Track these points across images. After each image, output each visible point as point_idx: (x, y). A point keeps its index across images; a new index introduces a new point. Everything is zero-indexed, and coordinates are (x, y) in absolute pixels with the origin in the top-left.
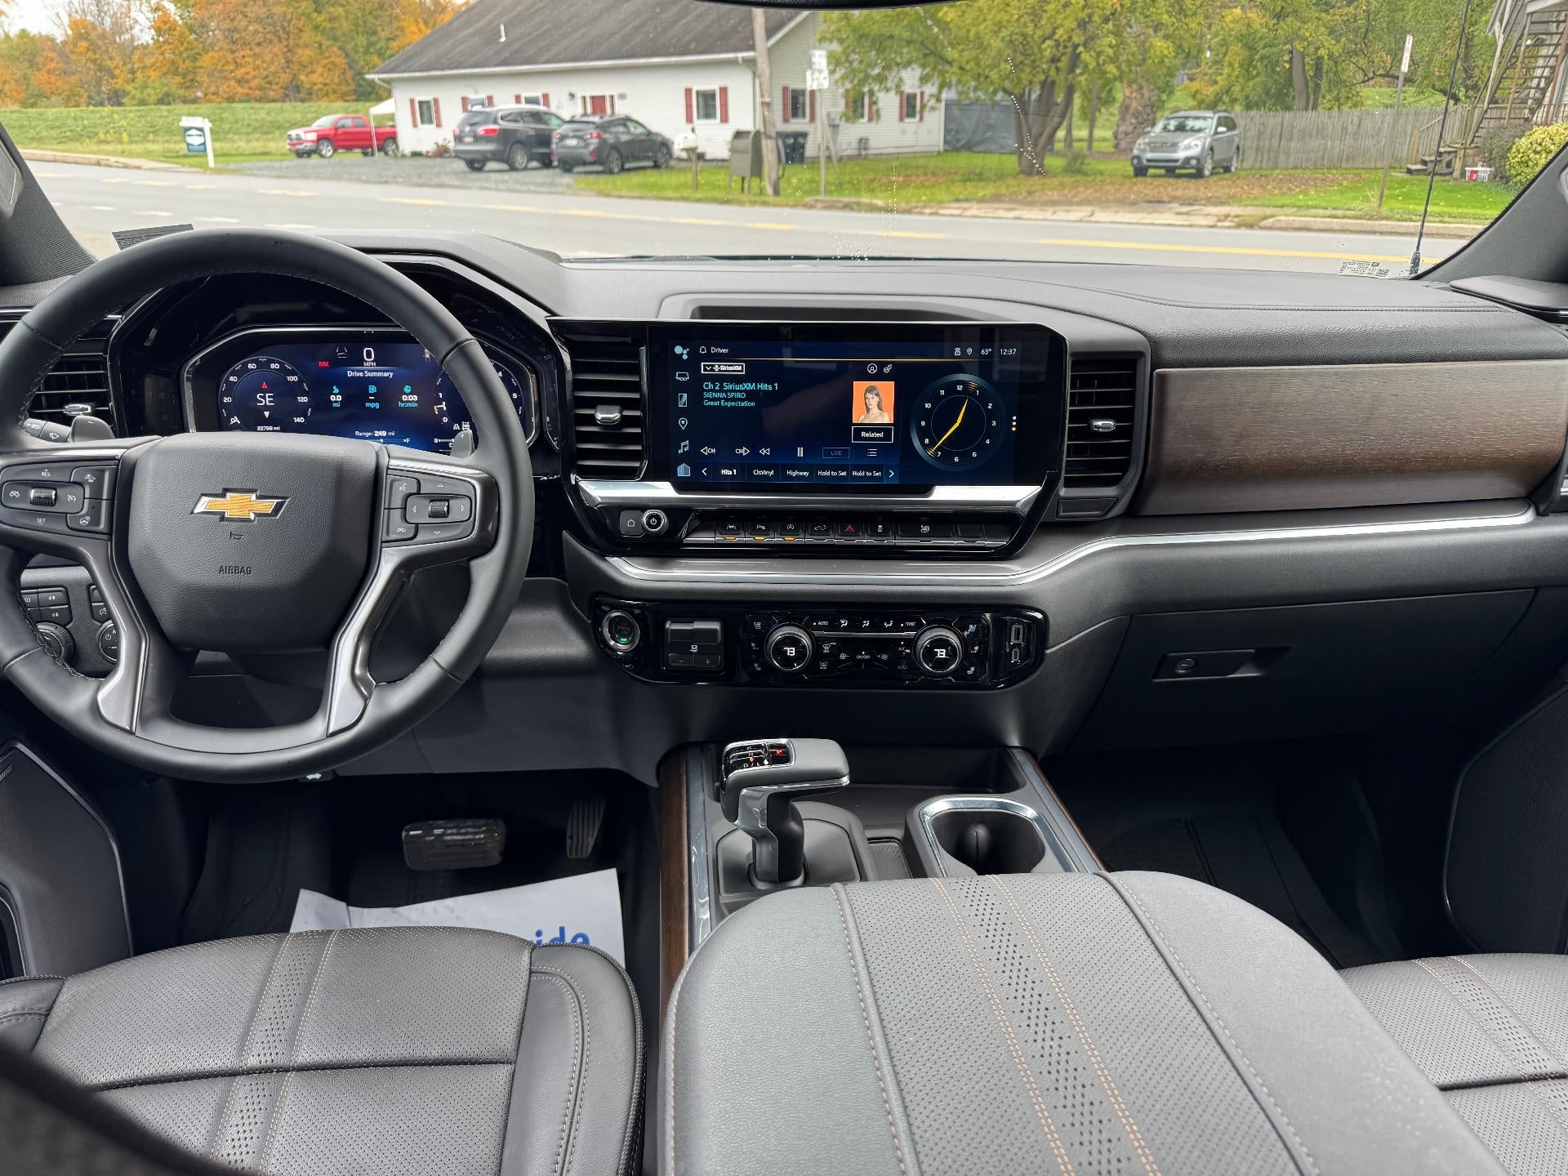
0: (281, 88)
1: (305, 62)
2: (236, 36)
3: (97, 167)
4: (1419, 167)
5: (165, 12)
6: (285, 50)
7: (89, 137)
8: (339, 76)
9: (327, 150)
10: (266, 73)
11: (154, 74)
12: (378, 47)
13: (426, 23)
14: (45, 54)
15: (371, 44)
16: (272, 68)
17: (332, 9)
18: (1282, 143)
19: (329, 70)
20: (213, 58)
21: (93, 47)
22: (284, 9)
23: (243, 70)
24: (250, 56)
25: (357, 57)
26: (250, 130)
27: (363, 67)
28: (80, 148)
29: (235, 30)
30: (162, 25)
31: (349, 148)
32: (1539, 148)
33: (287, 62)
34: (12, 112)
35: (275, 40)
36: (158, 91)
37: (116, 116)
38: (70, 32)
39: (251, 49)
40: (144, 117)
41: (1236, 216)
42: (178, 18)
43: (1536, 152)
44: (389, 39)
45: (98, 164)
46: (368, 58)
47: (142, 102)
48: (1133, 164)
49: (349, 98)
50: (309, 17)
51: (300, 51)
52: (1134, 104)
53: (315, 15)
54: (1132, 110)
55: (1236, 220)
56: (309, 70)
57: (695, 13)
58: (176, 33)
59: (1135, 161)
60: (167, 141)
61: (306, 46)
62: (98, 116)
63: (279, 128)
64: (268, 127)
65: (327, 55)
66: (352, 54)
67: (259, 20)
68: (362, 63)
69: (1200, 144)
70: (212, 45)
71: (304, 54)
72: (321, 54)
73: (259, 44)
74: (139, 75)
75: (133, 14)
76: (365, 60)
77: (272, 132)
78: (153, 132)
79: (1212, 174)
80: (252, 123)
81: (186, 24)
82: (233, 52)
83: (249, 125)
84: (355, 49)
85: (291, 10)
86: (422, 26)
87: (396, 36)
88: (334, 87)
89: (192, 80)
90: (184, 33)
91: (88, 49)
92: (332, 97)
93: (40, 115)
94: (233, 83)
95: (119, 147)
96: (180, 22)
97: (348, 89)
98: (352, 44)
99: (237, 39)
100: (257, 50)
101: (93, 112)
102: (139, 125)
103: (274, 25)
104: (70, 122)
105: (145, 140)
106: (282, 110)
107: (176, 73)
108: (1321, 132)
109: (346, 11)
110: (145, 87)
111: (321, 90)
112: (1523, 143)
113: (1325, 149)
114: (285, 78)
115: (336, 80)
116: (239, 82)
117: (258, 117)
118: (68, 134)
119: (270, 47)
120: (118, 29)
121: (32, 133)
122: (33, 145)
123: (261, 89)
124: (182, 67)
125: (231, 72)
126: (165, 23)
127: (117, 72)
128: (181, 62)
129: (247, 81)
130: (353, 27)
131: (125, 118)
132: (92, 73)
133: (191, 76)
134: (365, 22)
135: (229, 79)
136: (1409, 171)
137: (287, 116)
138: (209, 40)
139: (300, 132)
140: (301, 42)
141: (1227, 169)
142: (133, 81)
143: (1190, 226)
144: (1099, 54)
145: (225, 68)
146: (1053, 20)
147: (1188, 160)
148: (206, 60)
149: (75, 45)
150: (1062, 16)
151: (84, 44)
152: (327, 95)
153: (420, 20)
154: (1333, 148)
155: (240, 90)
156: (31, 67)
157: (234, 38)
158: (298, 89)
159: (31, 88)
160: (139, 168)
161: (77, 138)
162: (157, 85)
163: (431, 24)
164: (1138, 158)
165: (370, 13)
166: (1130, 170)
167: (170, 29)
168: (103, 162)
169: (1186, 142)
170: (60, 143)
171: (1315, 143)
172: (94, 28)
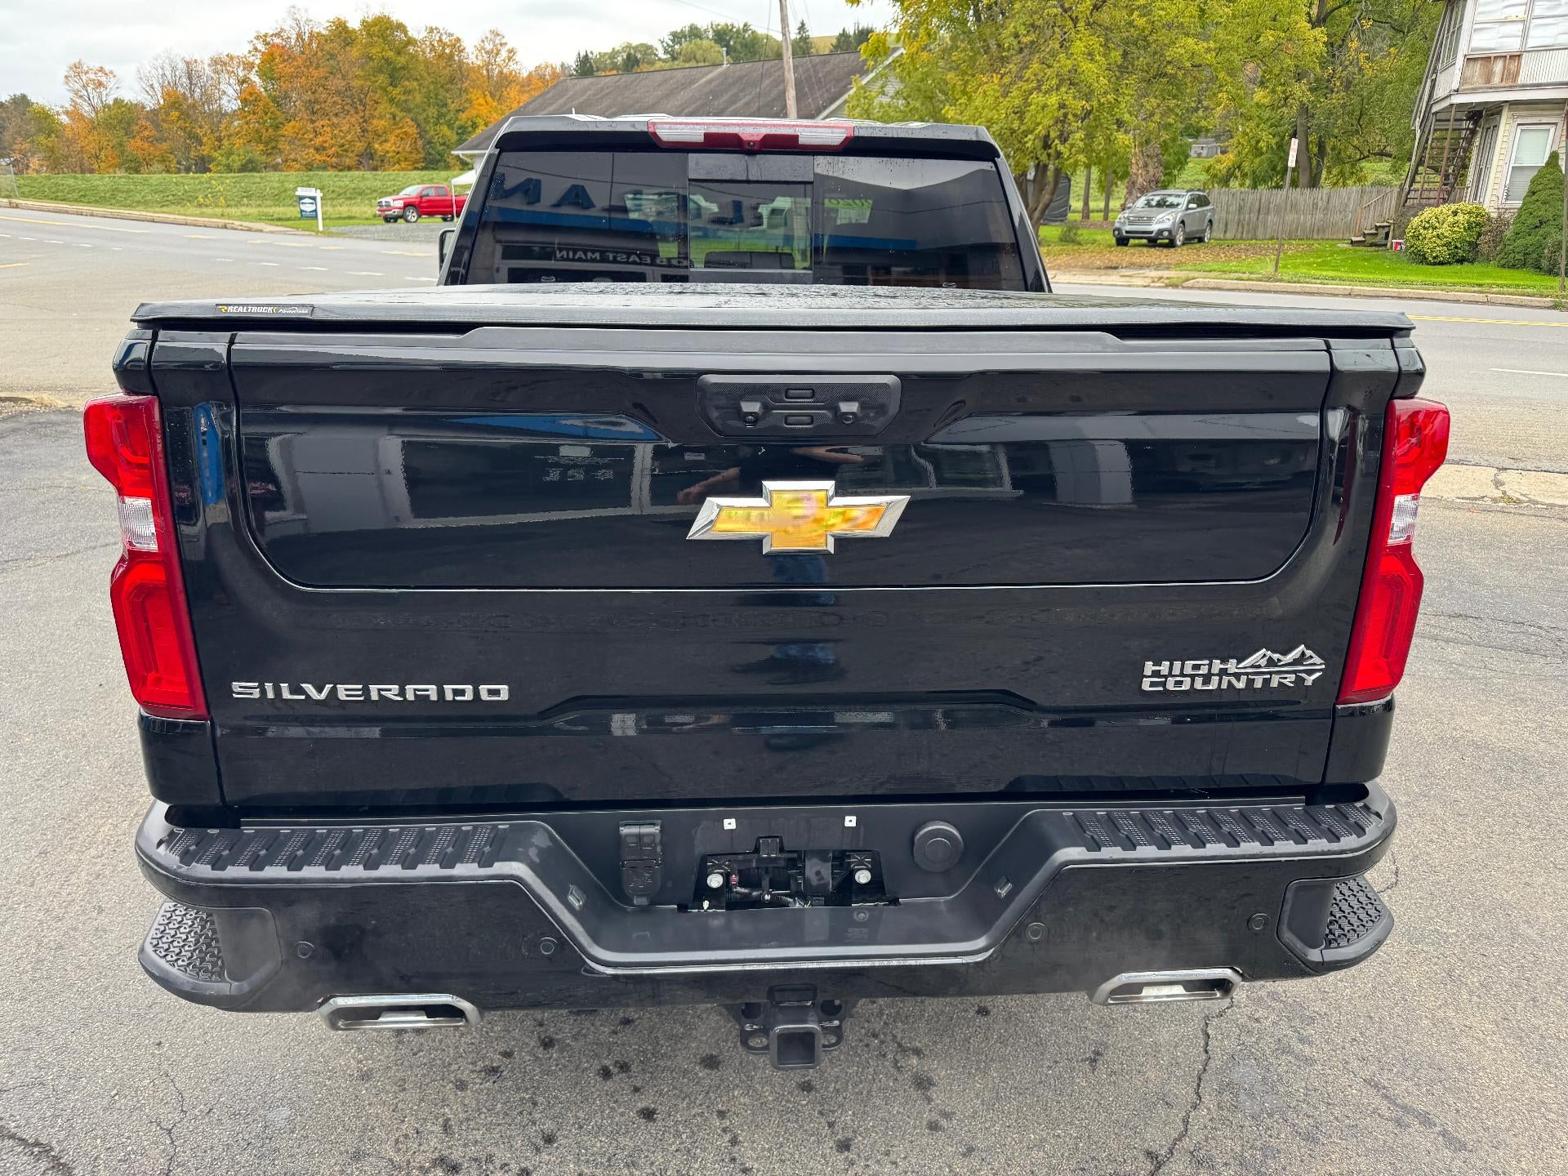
0: (357, 156)
1: (380, 132)
2: (317, 107)
3: (224, 230)
4: (1361, 239)
5: (252, 84)
6: (361, 120)
7: (189, 201)
8: (411, 145)
9: (412, 215)
10: (343, 141)
11: (238, 142)
12: (448, 118)
13: (492, 96)
14: (139, 122)
15: (441, 115)
16: (349, 137)
17: (407, 83)
18: (1261, 217)
19: (402, 139)
20: (294, 127)
21: (185, 115)
22: (363, 82)
23: (321, 139)
24: (329, 125)
25: (427, 128)
26: (334, 196)
27: (433, 137)
28: (182, 211)
29: (317, 101)
30: (248, 97)
31: (431, 214)
32: (1427, 225)
33: (363, 131)
34: (120, 178)
35: (352, 112)
36: (241, 157)
37: (213, 182)
38: (162, 102)
39: (329, 120)
40: (239, 183)
41: (1167, 278)
42: (262, 90)
43: (1425, 228)
44: (458, 111)
45: (225, 227)
46: (437, 128)
47: (229, 169)
48: (1114, 235)
49: (419, 165)
50: (385, 90)
51: (375, 122)
52: (1140, 180)
53: (390, 88)
54: (1138, 186)
55: (1167, 281)
56: (383, 139)
57: (743, 101)
58: (261, 104)
59: (1117, 233)
60: (260, 206)
61: (381, 117)
62: (197, 181)
63: (360, 194)
64: (351, 194)
65: (401, 125)
66: (423, 125)
67: (338, 93)
68: (432, 133)
69: (1171, 218)
70: (294, 116)
71: (379, 124)
72: (395, 124)
73: (336, 115)
74: (225, 142)
75: (222, 87)
76: (435, 130)
77: (355, 198)
78: (247, 197)
79: (1183, 244)
80: (337, 189)
81: (270, 96)
82: (313, 122)
83: (333, 191)
84: (426, 120)
85: (369, 83)
86: (489, 99)
87: (467, 108)
88: (407, 155)
89: (273, 148)
90: (268, 104)
91: (179, 118)
92: (403, 165)
93: (146, 180)
94: (312, 150)
95: (218, 210)
96: (264, 94)
97: (418, 157)
98: (424, 115)
99: (318, 110)
100: (335, 120)
101: (193, 178)
102: (234, 190)
103: (352, 97)
104: (173, 187)
105: (239, 204)
106: (364, 179)
107: (259, 141)
108: (1294, 207)
109: (420, 85)
110: (230, 153)
111: (393, 157)
112: (1415, 221)
113: (1298, 223)
114: (360, 146)
115: (408, 149)
116: (317, 149)
117: (342, 184)
118: (170, 198)
119: (348, 117)
120: (208, 98)
121: (138, 197)
122: (141, 208)
123: (338, 155)
124: (265, 135)
125: (311, 140)
126: (251, 94)
127: (205, 140)
128: (264, 131)
129: (324, 149)
130: (425, 100)
131: (222, 183)
132: (182, 140)
133: (274, 144)
134: (436, 95)
135: (309, 147)
136: (1352, 243)
137: (368, 184)
138: (292, 111)
139: (389, 199)
140: (376, 113)
141: (1201, 240)
142: (219, 148)
143: (1129, 286)
144: (1072, 146)
145: (306, 136)
146: (1034, 118)
147: (1161, 232)
148: (288, 129)
149: (167, 114)
150: (1041, 115)
151: (175, 114)
152: (398, 162)
153: (487, 93)
154: (1305, 223)
155: (318, 157)
156: (127, 134)
157: (313, 109)
158: (371, 156)
159: (126, 154)
160: (261, 231)
161: (179, 201)
162: (241, 152)
163: (497, 97)
164: (1119, 229)
165: (442, 87)
166: (1114, 241)
167: (256, 100)
168: (228, 226)
169: (1160, 216)
170: (163, 206)
171: (1290, 218)
172: (186, 99)
